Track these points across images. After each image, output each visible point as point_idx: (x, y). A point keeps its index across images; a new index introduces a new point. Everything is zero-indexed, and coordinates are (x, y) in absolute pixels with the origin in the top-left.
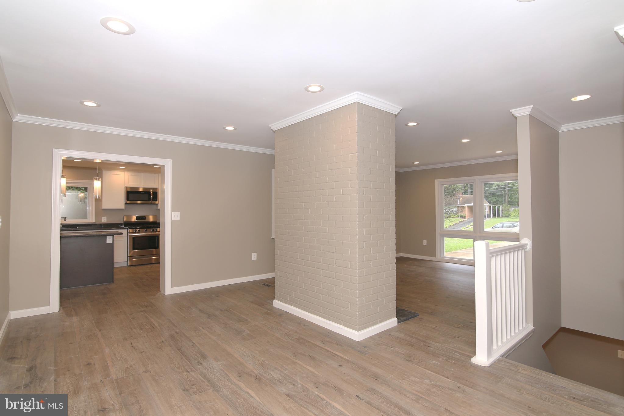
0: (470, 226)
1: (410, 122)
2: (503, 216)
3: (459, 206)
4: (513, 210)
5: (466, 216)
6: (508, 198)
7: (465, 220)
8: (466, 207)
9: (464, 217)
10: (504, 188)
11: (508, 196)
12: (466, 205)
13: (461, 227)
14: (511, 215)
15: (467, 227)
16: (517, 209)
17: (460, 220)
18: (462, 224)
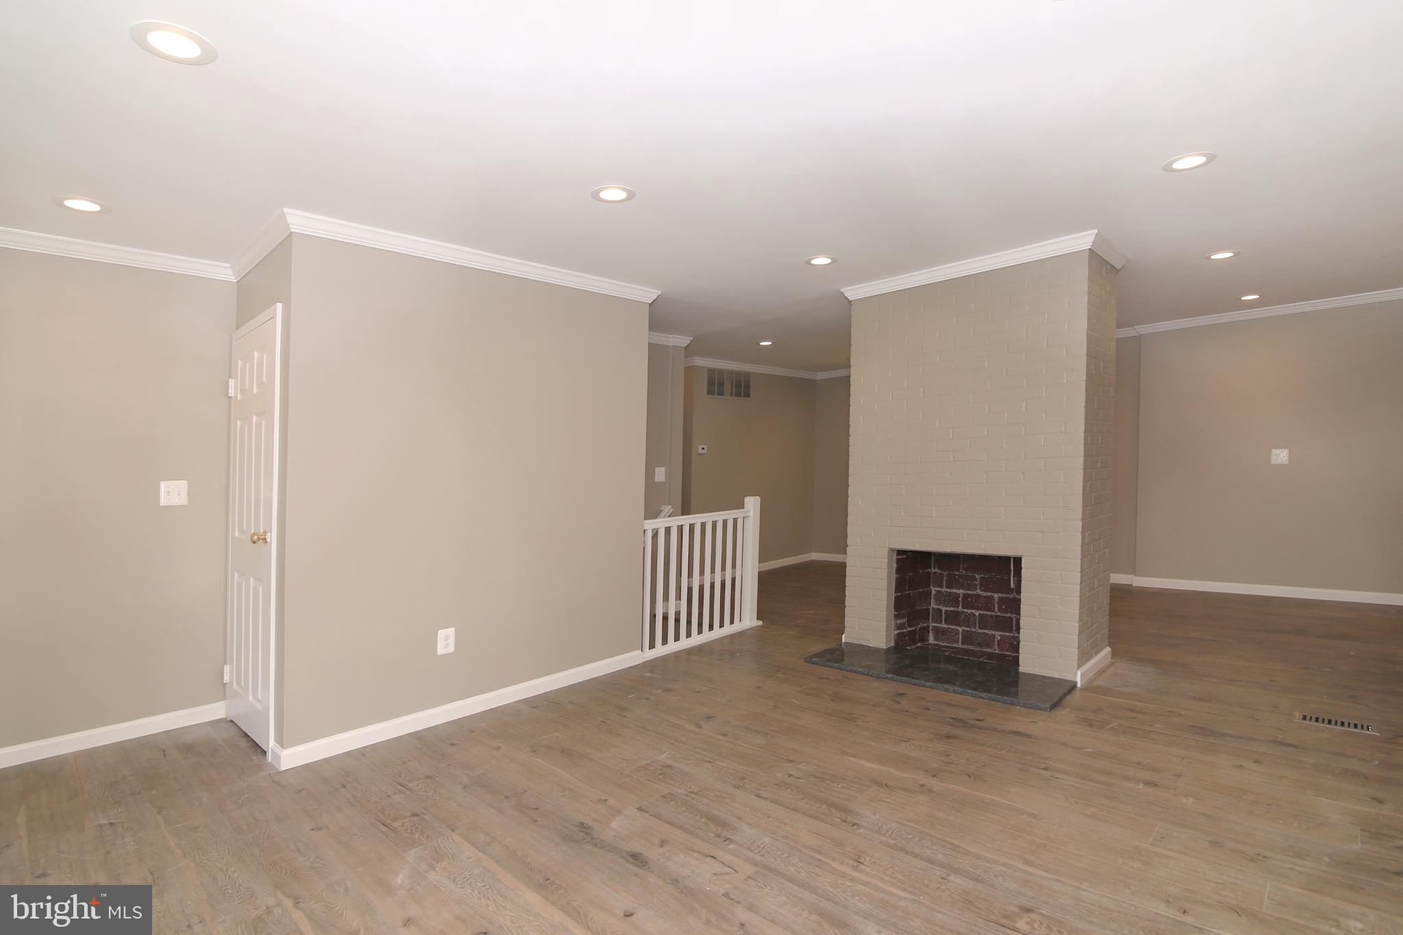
1: (816, 255)
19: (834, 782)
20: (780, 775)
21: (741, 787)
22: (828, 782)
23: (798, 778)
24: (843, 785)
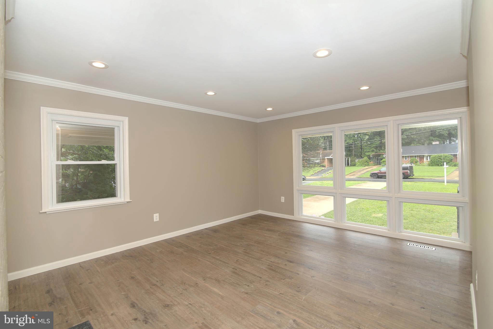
0: (328, 173)
2: (351, 165)
3: (321, 158)
4: (358, 161)
5: (326, 165)
6: (354, 152)
7: (326, 168)
8: (326, 159)
9: (324, 167)
10: (352, 144)
11: (354, 151)
12: (326, 158)
13: (323, 173)
14: (356, 164)
15: (327, 173)
16: (360, 160)
17: (322, 169)
18: (323, 171)
19: (234, 282)
20: (252, 286)
21: (266, 281)
22: (235, 282)
23: (245, 284)
24: (231, 281)
